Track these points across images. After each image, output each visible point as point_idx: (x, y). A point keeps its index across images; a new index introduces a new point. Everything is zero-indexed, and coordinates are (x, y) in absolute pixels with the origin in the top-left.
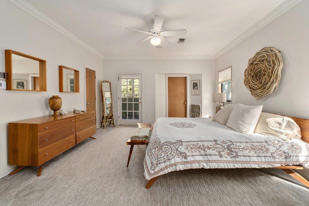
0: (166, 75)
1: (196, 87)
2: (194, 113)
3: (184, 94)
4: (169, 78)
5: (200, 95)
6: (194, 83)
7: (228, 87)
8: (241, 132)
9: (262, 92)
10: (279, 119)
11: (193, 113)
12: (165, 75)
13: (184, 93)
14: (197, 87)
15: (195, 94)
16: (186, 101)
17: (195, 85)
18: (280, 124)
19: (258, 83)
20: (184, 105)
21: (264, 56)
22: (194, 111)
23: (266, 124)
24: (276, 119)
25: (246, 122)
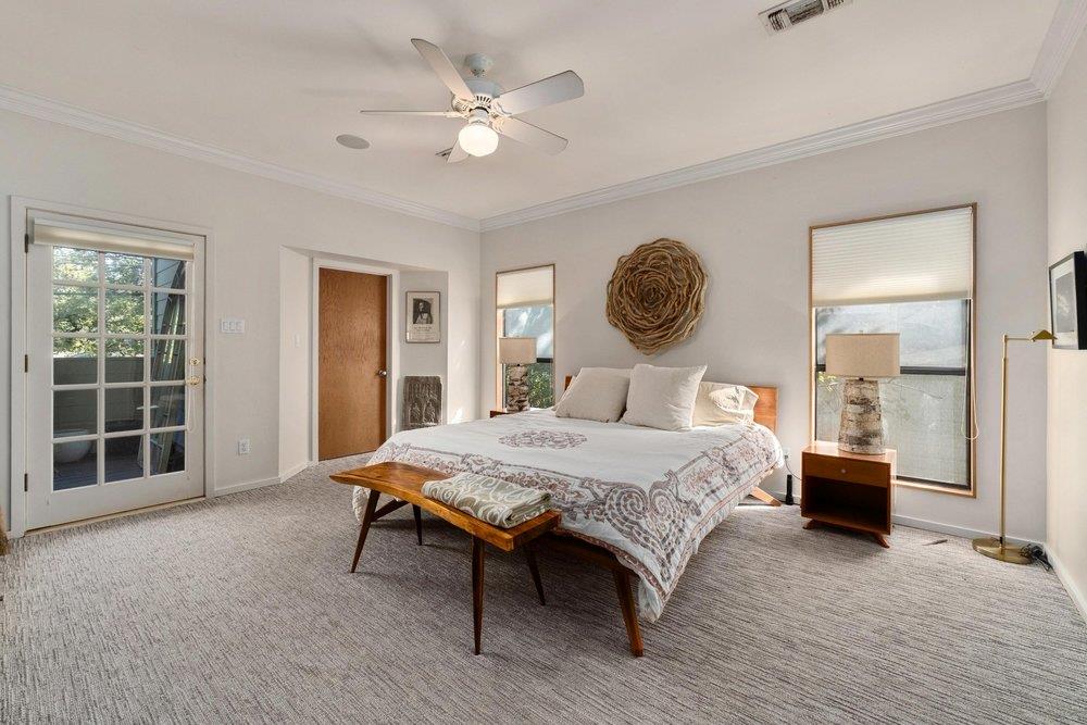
0: (312, 256)
1: (425, 316)
2: (417, 408)
3: (376, 339)
4: (323, 272)
5: (440, 342)
6: (417, 302)
7: (530, 320)
8: (679, 429)
9: (661, 337)
10: (731, 390)
11: (413, 405)
12: (307, 258)
13: (376, 334)
14: (430, 314)
15: (423, 338)
16: (384, 363)
17: (422, 310)
18: (735, 399)
19: (653, 316)
20: (377, 381)
21: (664, 258)
22: (417, 400)
23: (713, 403)
24: (725, 390)
25: (683, 404)
